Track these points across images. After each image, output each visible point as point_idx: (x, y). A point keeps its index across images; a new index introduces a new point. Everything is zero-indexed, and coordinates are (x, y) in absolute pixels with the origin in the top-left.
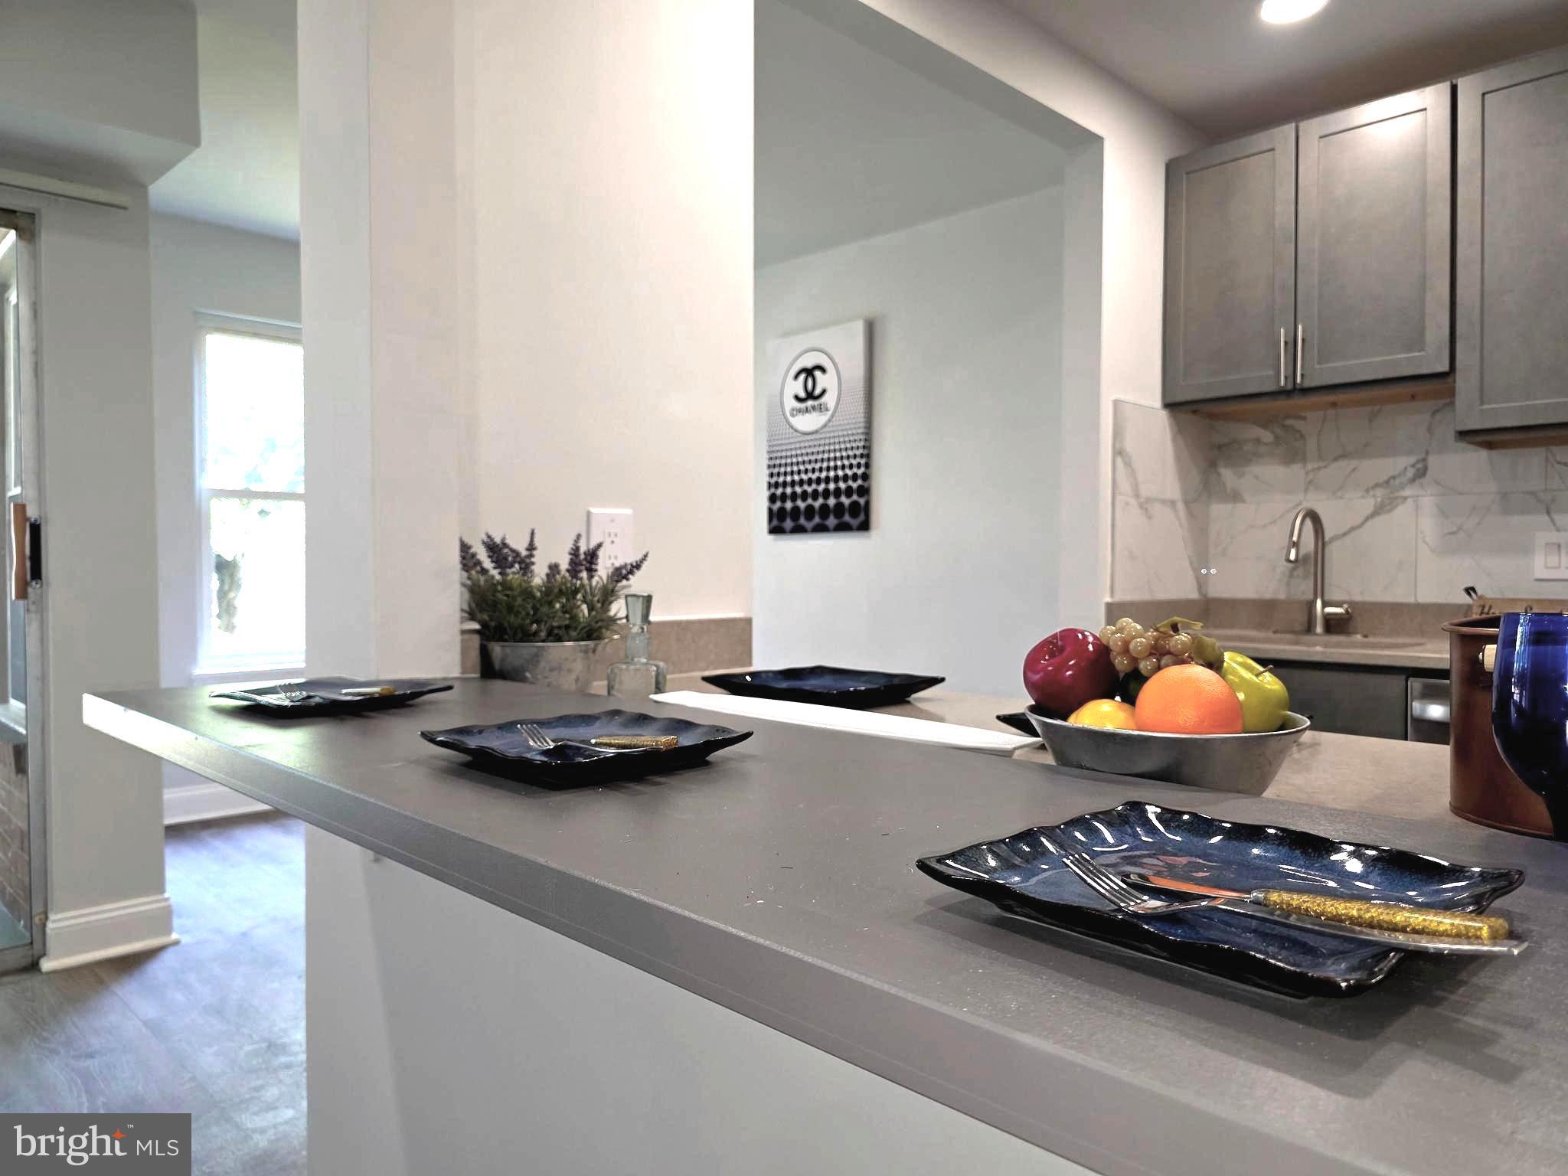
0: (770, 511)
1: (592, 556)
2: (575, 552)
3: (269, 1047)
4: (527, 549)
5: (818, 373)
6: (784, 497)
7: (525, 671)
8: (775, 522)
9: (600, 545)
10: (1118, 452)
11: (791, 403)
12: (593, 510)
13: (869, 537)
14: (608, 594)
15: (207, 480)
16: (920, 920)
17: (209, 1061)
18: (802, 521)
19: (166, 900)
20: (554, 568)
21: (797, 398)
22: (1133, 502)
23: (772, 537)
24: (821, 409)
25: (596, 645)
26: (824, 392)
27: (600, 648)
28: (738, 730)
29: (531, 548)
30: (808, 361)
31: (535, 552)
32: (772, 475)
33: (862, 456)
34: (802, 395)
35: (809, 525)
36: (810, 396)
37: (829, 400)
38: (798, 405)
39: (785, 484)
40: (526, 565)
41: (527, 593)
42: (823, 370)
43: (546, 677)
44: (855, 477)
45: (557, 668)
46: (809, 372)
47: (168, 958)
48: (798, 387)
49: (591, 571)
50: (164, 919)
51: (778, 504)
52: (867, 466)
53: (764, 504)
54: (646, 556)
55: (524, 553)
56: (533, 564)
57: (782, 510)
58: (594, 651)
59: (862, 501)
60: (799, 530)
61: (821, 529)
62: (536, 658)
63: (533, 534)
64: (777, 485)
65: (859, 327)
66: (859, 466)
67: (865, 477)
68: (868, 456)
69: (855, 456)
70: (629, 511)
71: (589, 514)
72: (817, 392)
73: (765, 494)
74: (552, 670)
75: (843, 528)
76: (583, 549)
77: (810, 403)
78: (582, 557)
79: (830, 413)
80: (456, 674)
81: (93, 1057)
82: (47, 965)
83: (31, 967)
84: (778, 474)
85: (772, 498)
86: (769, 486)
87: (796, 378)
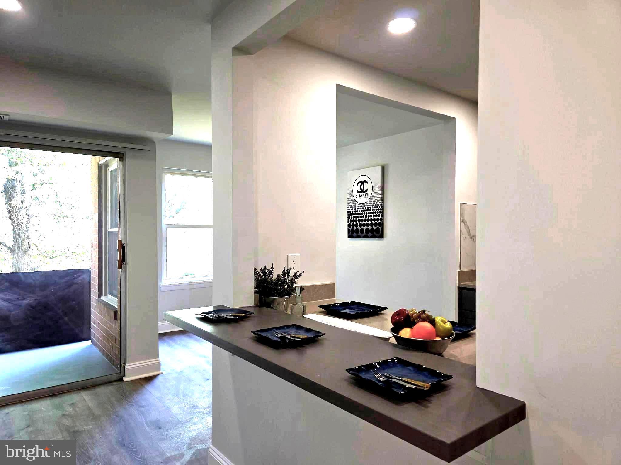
0: (349, 230)
1: (289, 271)
2: (284, 271)
3: (193, 406)
4: (271, 269)
5: (365, 183)
6: (353, 225)
7: (271, 304)
8: (350, 234)
9: (291, 269)
10: (462, 221)
11: (356, 193)
12: (289, 255)
13: (383, 240)
14: (293, 282)
15: (165, 221)
16: (346, 380)
17: (175, 410)
18: (360, 234)
19: (159, 360)
20: (278, 276)
21: (358, 191)
22: (468, 237)
23: (349, 239)
24: (366, 196)
25: (290, 297)
26: (367, 190)
27: (291, 298)
28: (323, 332)
29: (272, 268)
30: (362, 179)
31: (273, 270)
32: (349, 218)
33: (380, 212)
34: (360, 190)
35: (362, 235)
36: (362, 191)
37: (369, 192)
38: (358, 194)
39: (354, 221)
40: (271, 273)
41: (271, 283)
42: (367, 183)
43: (276, 306)
44: (378, 220)
45: (279, 304)
46: (362, 183)
47: (160, 378)
48: (358, 188)
49: (288, 276)
50: (158, 366)
51: (351, 228)
52: (382, 216)
53: (346, 228)
54: (303, 272)
55: (270, 270)
56: (273, 273)
57: (353, 229)
58: (289, 298)
59: (380, 228)
60: (358, 237)
61: (366, 237)
62: (273, 301)
63: (273, 264)
64: (351, 221)
65: (379, 169)
66: (379, 216)
67: (382, 220)
68: (383, 212)
69: (378, 213)
70: (299, 254)
71: (288, 256)
72: (365, 190)
73: (347, 224)
74: (278, 304)
75: (374, 237)
76: (286, 269)
77: (362, 193)
78: (286, 271)
79: (369, 197)
80: (253, 305)
81: (143, 407)
82: (125, 379)
83: (121, 380)
84: (351, 217)
85: (349, 226)
86: (348, 221)
87: (357, 185)
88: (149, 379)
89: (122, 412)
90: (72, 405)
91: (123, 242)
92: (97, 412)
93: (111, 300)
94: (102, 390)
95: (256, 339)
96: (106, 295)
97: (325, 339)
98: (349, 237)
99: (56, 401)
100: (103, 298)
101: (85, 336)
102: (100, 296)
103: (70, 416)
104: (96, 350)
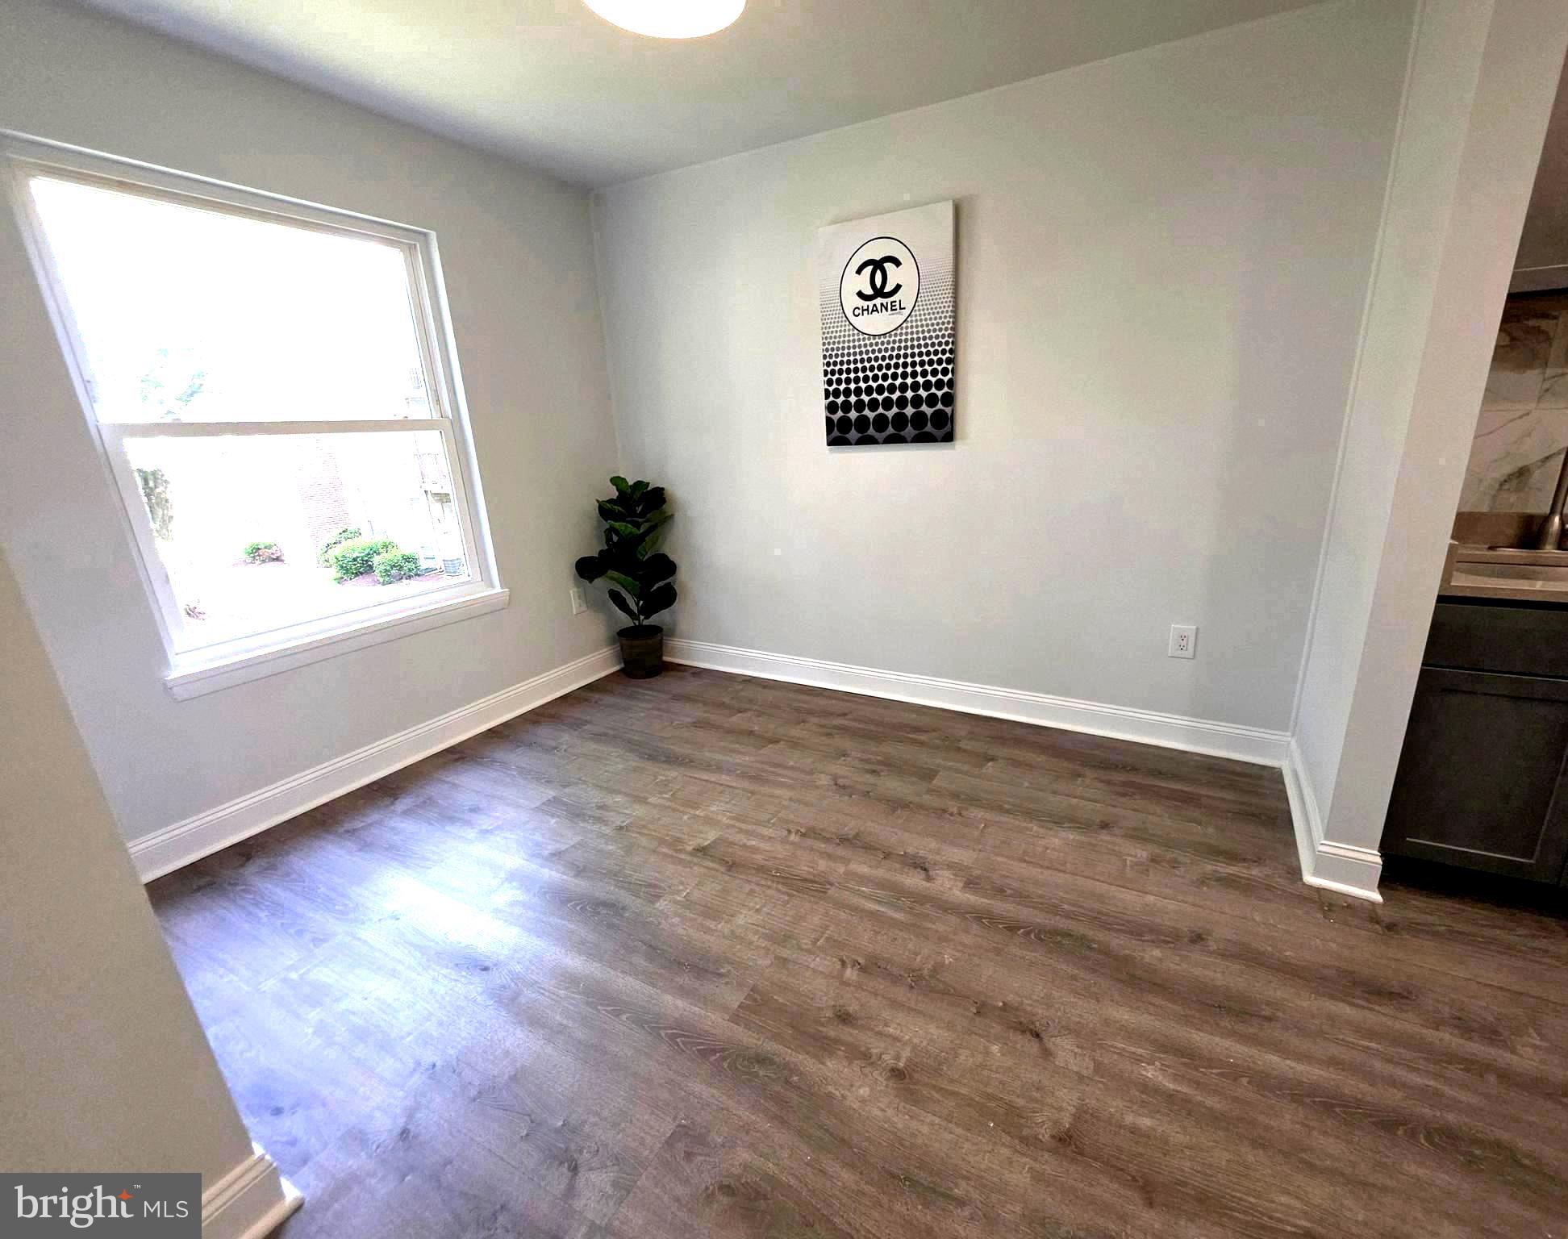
0: (829, 421)
5: (890, 266)
6: (846, 406)
8: (836, 433)
11: (852, 301)
13: (953, 447)
18: (872, 432)
21: (860, 295)
23: (832, 448)
24: (893, 310)
26: (898, 288)
30: (878, 251)
32: (830, 382)
34: (869, 291)
35: (881, 436)
36: (879, 292)
37: (906, 297)
38: (864, 303)
39: (847, 392)
42: (896, 261)
44: (940, 383)
46: (877, 264)
52: (954, 372)
53: (821, 414)
57: (844, 421)
59: (949, 409)
60: (866, 441)
61: (895, 440)
65: (947, 209)
66: (945, 371)
67: (952, 383)
68: (956, 360)
72: (889, 287)
75: (924, 439)
77: (879, 301)
79: (906, 312)
84: (839, 382)
85: (832, 408)
86: (827, 394)
87: (859, 272)
98: (830, 443)
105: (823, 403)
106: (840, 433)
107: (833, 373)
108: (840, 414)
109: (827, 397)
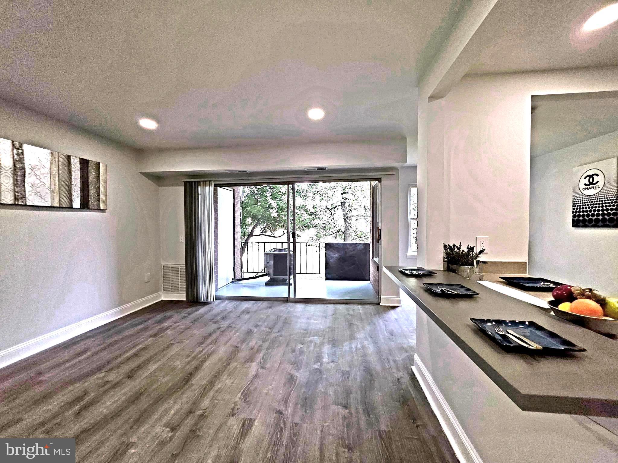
0: (573, 220)
1: (473, 249)
2: (469, 248)
4: (459, 246)
5: (595, 176)
6: (579, 216)
8: (575, 223)
9: (476, 246)
11: (582, 186)
12: (478, 237)
14: (477, 257)
18: (587, 223)
19: (399, 298)
21: (585, 184)
23: (574, 228)
24: (596, 187)
26: (598, 182)
28: (478, 293)
30: (591, 172)
32: (574, 209)
33: (614, 202)
34: (588, 183)
35: (590, 225)
36: (591, 184)
37: (600, 184)
38: (586, 187)
39: (580, 212)
41: (459, 254)
42: (597, 175)
44: (611, 209)
46: (591, 176)
47: (400, 308)
48: (586, 181)
49: (473, 252)
50: (399, 301)
52: (617, 206)
53: (570, 218)
56: (460, 249)
57: (578, 220)
59: (614, 217)
60: (585, 226)
61: (595, 226)
62: (458, 268)
63: (461, 243)
64: (576, 212)
65: (614, 160)
66: (612, 206)
67: (617, 209)
69: (611, 203)
70: (488, 237)
71: (476, 238)
72: (594, 182)
75: (605, 225)
76: (471, 247)
77: (591, 186)
79: (600, 188)
80: (442, 269)
81: (386, 321)
82: (381, 304)
83: (379, 304)
84: (577, 209)
85: (574, 216)
86: (573, 212)
87: (585, 178)
88: (394, 307)
89: (375, 320)
90: (353, 310)
91: (380, 228)
92: (364, 317)
93: (377, 260)
94: (367, 306)
95: (425, 289)
96: (376, 257)
97: (479, 297)
98: (573, 226)
99: (347, 306)
100: (375, 259)
101: (367, 278)
102: (373, 258)
103: (351, 315)
104: (371, 287)
105: (572, 215)
106: (576, 224)
107: (575, 206)
108: (577, 218)
109: (573, 213)
